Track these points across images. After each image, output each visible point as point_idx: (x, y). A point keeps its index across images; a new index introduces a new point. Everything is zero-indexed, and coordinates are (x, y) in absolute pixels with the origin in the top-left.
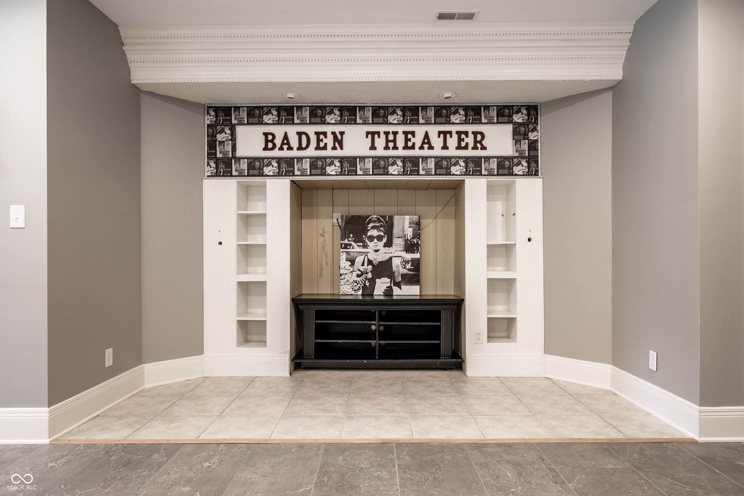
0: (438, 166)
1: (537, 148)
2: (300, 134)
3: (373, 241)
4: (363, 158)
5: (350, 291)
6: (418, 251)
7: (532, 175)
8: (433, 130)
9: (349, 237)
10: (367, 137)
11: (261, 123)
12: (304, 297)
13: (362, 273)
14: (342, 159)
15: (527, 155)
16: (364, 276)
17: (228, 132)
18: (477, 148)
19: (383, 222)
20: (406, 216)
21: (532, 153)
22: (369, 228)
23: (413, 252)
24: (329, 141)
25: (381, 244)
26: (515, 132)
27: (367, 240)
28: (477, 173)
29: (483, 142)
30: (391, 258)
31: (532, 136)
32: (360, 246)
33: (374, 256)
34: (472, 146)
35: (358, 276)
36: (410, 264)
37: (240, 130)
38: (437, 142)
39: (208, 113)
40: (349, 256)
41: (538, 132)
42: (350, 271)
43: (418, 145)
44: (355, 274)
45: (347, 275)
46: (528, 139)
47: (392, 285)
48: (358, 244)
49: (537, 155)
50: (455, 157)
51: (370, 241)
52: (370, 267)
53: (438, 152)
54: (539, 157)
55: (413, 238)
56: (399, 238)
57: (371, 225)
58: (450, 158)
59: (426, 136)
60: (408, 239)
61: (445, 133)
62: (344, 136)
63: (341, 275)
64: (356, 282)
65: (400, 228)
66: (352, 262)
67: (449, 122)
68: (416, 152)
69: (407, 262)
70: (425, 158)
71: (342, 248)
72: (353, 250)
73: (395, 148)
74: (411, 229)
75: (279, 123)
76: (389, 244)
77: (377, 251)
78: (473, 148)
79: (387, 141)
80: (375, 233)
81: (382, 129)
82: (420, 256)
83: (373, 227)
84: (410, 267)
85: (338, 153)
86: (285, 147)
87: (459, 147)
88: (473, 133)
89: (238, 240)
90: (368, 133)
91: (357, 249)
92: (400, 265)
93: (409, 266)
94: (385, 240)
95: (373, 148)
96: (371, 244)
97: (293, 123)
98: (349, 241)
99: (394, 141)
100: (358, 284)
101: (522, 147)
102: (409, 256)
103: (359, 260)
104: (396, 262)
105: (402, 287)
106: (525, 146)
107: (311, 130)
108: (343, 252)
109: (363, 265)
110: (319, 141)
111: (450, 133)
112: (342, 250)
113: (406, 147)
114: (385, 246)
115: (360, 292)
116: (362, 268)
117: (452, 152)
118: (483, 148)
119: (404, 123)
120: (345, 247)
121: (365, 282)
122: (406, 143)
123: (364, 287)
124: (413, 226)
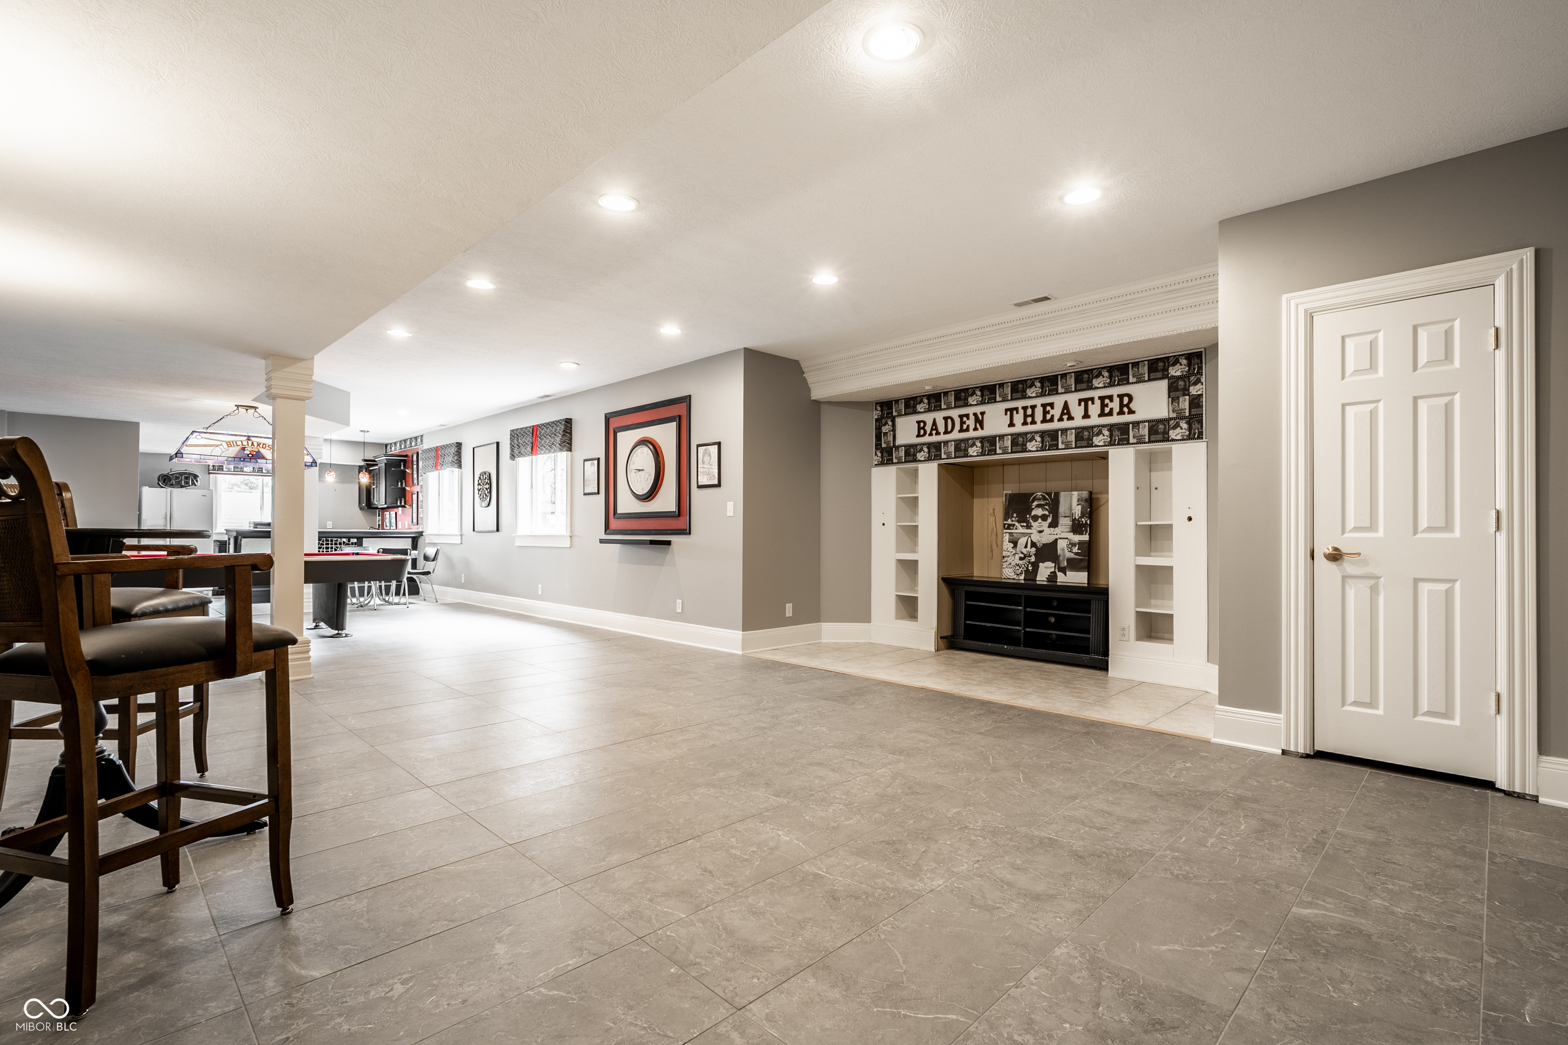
0: (1079, 437)
1: (1201, 404)
2: (946, 419)
3: (1037, 520)
4: (1002, 437)
5: (1013, 576)
6: (1086, 532)
7: (1194, 438)
8: (1073, 399)
9: (1013, 517)
10: (1006, 414)
11: (915, 412)
12: (975, 579)
13: (1025, 556)
14: (982, 439)
15: (1187, 414)
16: (1027, 559)
17: (890, 423)
18: (1123, 413)
19: (1048, 500)
20: (1074, 493)
21: (1194, 411)
22: (1033, 507)
23: (1081, 533)
24: (971, 422)
25: (1046, 524)
26: (1172, 389)
27: (1031, 520)
28: (1124, 441)
29: (1131, 406)
30: (1056, 540)
31: (1194, 390)
32: (1024, 526)
33: (1038, 538)
34: (1118, 410)
35: (1021, 559)
36: (1077, 547)
37: (899, 421)
38: (1077, 411)
39: (876, 409)
40: (1012, 538)
41: (1202, 384)
42: (1012, 554)
43: (1056, 417)
44: (1017, 557)
45: (1010, 558)
46: (1188, 395)
47: (1057, 571)
48: (1022, 524)
49: (1201, 413)
50: (1098, 426)
51: (1034, 521)
52: (1034, 550)
53: (1079, 422)
54: (1204, 416)
55: (1081, 517)
56: (1065, 517)
57: (1035, 503)
58: (1092, 427)
59: (1066, 405)
60: (1075, 518)
61: (1086, 401)
62: (985, 416)
63: (1004, 557)
64: (1018, 565)
65: (1067, 506)
66: (1015, 544)
67: (1091, 388)
68: (1056, 425)
69: (1073, 545)
70: (1065, 431)
71: (1005, 529)
72: (1016, 531)
73: (1033, 422)
74: (1080, 507)
75: (929, 410)
76: (1054, 524)
77: (1041, 532)
78: (1118, 414)
79: (1026, 416)
80: (1039, 512)
81: (1020, 404)
82: (1090, 538)
83: (1038, 506)
84: (1077, 551)
85: (980, 433)
86: (934, 432)
87: (1102, 414)
88: (1118, 396)
89: (897, 521)
90: (1006, 410)
91: (1021, 530)
92: (1066, 548)
93: (1075, 550)
94: (1050, 520)
95: (1012, 424)
96: (1035, 525)
97: (941, 409)
98: (1012, 521)
99: (1033, 415)
100: (1020, 568)
101: (1180, 405)
102: (1077, 538)
103: (1022, 541)
104: (1062, 544)
105: (1067, 573)
106: (1185, 403)
107: (955, 413)
108: (1006, 533)
109: (1026, 547)
110: (962, 423)
111: (1092, 399)
112: (1005, 531)
113: (1044, 421)
114: (1049, 527)
115: (1022, 577)
116: (1025, 551)
117: (1095, 420)
118: (1131, 412)
119: (1042, 395)
120: (1008, 528)
121: (1028, 565)
122: (1044, 416)
123: (1027, 571)
124: (1082, 503)
